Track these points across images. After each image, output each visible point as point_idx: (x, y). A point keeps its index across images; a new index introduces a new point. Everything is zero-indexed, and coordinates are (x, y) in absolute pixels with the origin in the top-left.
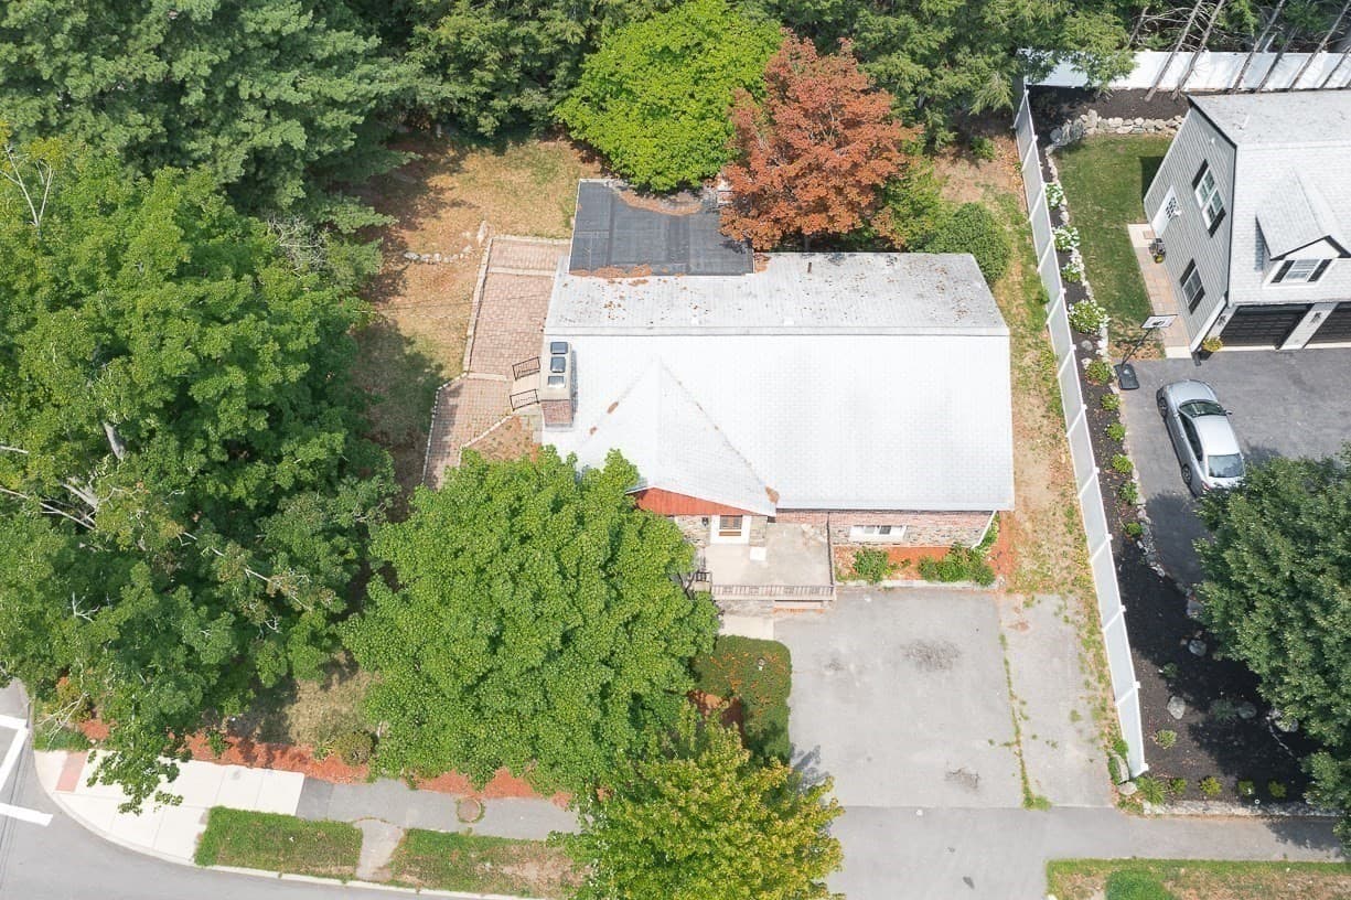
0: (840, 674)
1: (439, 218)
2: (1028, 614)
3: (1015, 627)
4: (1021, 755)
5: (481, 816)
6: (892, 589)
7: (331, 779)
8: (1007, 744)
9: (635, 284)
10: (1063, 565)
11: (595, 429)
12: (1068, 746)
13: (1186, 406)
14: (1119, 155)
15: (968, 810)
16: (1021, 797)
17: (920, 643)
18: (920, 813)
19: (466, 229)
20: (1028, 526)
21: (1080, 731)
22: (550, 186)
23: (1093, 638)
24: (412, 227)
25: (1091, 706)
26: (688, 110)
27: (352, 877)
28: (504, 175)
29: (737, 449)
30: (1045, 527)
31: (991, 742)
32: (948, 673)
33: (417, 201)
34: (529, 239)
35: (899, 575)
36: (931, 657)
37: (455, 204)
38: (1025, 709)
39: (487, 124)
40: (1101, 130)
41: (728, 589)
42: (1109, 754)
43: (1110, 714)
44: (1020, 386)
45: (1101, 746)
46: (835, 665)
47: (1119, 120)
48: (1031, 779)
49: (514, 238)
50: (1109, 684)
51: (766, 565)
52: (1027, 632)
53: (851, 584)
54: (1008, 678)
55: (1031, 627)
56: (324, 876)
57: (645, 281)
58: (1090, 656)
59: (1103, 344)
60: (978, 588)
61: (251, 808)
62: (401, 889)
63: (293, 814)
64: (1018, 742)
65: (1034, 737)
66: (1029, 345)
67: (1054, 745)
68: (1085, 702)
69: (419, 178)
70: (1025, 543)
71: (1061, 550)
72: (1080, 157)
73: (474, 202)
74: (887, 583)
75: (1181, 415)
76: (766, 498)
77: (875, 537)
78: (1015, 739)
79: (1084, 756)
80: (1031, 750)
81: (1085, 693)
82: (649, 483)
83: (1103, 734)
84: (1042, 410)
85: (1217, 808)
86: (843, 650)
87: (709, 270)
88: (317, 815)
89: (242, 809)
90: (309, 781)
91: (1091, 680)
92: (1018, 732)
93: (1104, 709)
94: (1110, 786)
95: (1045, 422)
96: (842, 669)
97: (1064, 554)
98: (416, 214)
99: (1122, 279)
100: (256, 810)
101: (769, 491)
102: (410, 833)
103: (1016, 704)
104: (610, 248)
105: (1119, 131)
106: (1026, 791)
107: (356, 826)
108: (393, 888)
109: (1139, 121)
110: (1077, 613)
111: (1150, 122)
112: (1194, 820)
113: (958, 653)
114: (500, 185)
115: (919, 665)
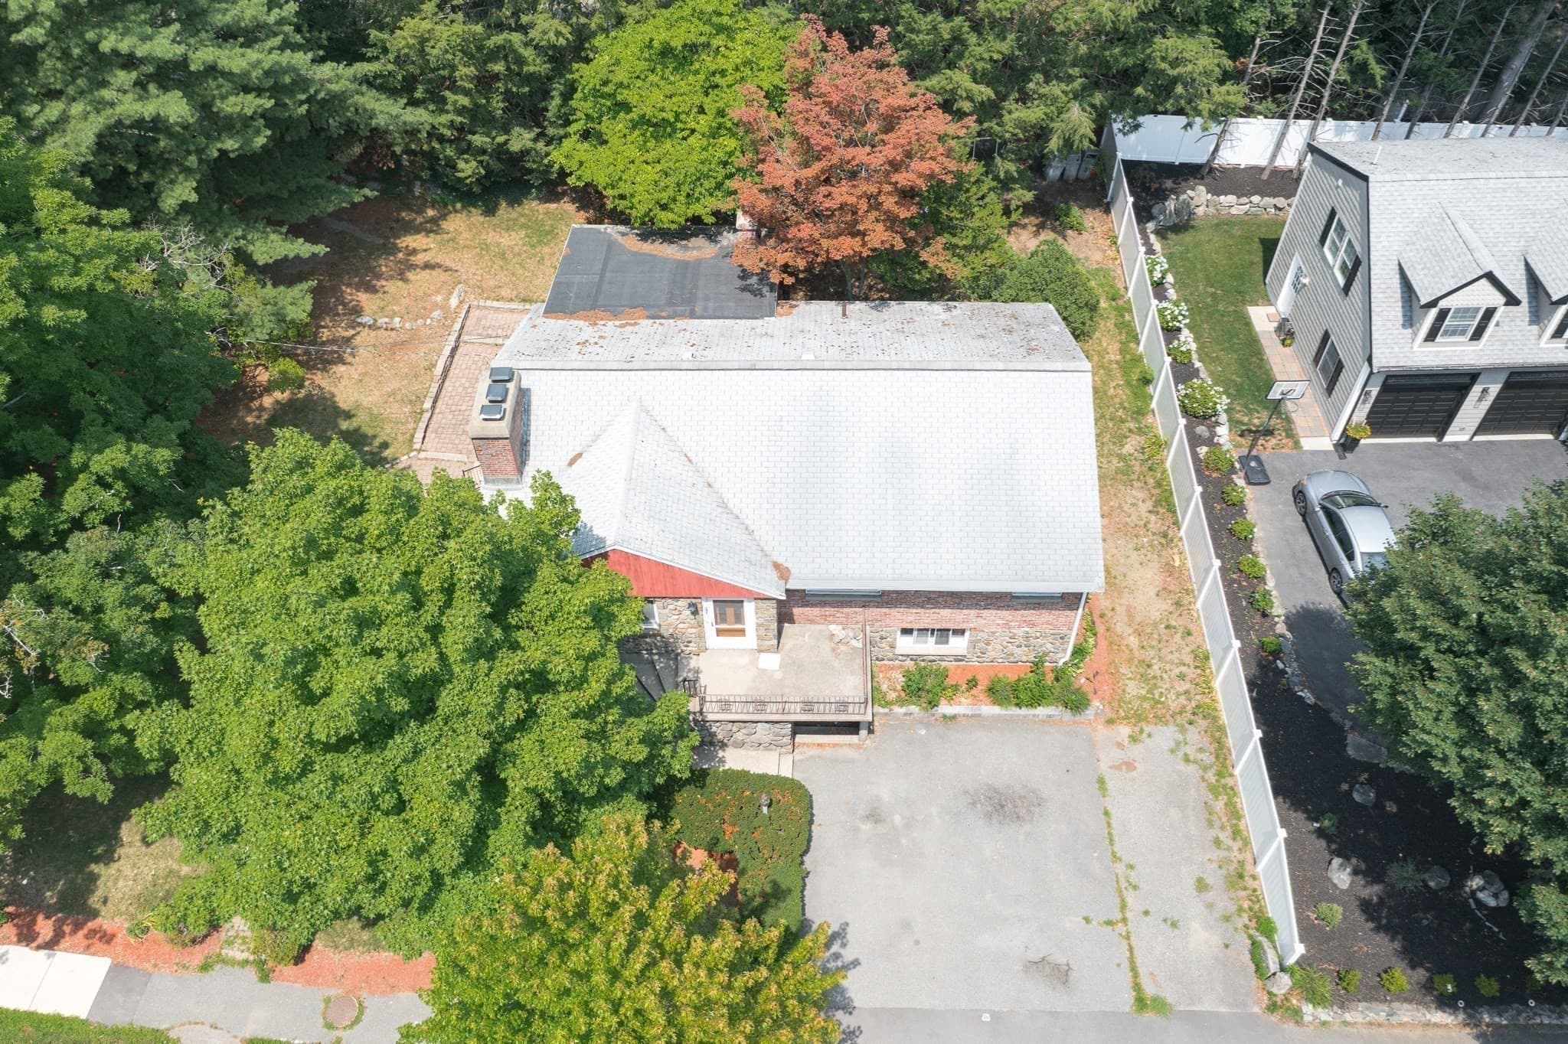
0: (881, 829)
2: (1135, 752)
3: (1118, 768)
4: (1128, 938)
5: (357, 1021)
6: (954, 717)
7: (148, 966)
8: (1109, 923)
9: (622, 326)
10: (1181, 690)
12: (1195, 925)
13: (1329, 497)
14: (1234, 237)
15: (1054, 1014)
16: (1129, 996)
17: (990, 787)
18: (986, 1018)
19: (438, 292)
20: (1133, 641)
21: (1210, 906)
23: (1223, 781)
24: (372, 289)
25: (1223, 872)
26: (697, 127)
28: (491, 237)
29: (736, 511)
30: (1154, 643)
31: (1087, 920)
32: (1027, 827)
33: (382, 262)
34: (513, 305)
35: (963, 700)
36: (1006, 806)
37: (427, 266)
38: (1133, 876)
39: (467, 168)
40: (1211, 210)
41: (725, 704)
42: (1250, 937)
43: (1250, 883)
44: (1119, 476)
45: (1240, 925)
46: (874, 816)
47: (1231, 199)
48: (1143, 971)
49: (496, 304)
50: (1246, 842)
51: (779, 675)
52: (1134, 773)
53: (899, 710)
54: (1110, 834)
55: (1140, 767)
57: (636, 324)
58: (1219, 805)
59: (1223, 431)
60: (1067, 715)
61: (23, 1006)
63: (83, 1016)
64: (1124, 920)
65: (1146, 913)
66: (1130, 431)
67: (1174, 925)
68: (1215, 866)
69: (388, 238)
70: (1130, 661)
71: (1177, 671)
72: (1188, 237)
73: (453, 265)
74: (944, 708)
75: (1324, 508)
76: (773, 575)
77: (929, 647)
78: (1119, 916)
79: (1216, 940)
80: (1141, 928)
81: (1216, 854)
82: (608, 543)
83: (1240, 910)
84: (1149, 504)
85: (1407, 1013)
86: (885, 795)
87: (718, 314)
88: (118, 1017)
89: (12, 1008)
90: (116, 971)
91: (1222, 836)
92: (1123, 907)
93: (1241, 876)
94: (1255, 982)
95: (1153, 518)
96: (884, 821)
97: (1182, 677)
98: (379, 276)
99: (1243, 363)
100: (32, 1009)
101: (777, 566)
103: (1120, 868)
104: (598, 292)
105: (1234, 211)
106: (1137, 987)
107: (172, 1035)
109: (1256, 199)
110: (1201, 750)
111: (1269, 201)
112: (1374, 1030)
113: (1040, 802)
114: (485, 247)
115: (989, 816)
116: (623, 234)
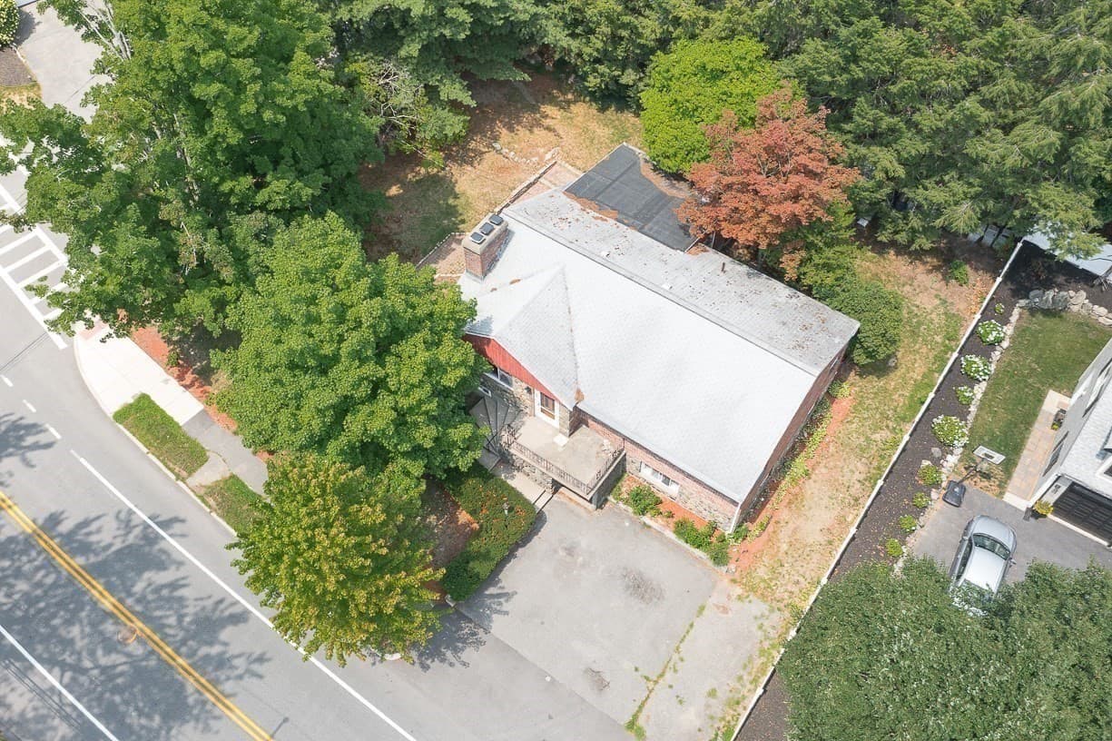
0: (568, 559)
1: (531, 131)
2: (735, 605)
3: (718, 607)
4: (650, 692)
6: (649, 527)
7: (216, 419)
8: (647, 678)
9: (596, 218)
10: (790, 589)
11: (495, 289)
12: (692, 709)
13: (982, 537)
15: (583, 700)
16: (628, 718)
17: (640, 574)
18: (548, 679)
19: (544, 146)
20: (785, 547)
21: (708, 706)
23: (771, 651)
24: (511, 129)
25: (731, 695)
26: (706, 119)
27: (183, 480)
28: (593, 126)
29: (576, 352)
30: (796, 555)
31: (636, 669)
32: (643, 606)
33: (526, 115)
35: (660, 521)
36: (640, 587)
37: (548, 129)
38: (680, 666)
39: (593, 82)
40: (1084, 312)
41: (522, 449)
42: (717, 735)
43: (739, 709)
44: (857, 450)
45: (716, 726)
46: (570, 551)
47: (1103, 311)
48: (645, 711)
49: (570, 167)
51: (560, 450)
52: (725, 615)
53: (621, 505)
54: (685, 636)
55: (730, 615)
56: (170, 469)
57: (606, 220)
58: (758, 661)
59: (952, 460)
60: (710, 563)
61: (162, 407)
62: (203, 505)
63: (181, 424)
64: (656, 682)
65: (671, 687)
66: (887, 427)
67: (681, 702)
68: (728, 689)
69: (538, 102)
70: (773, 556)
71: (796, 578)
72: (1050, 323)
73: (561, 133)
74: (646, 519)
75: (971, 541)
76: (573, 394)
77: (657, 482)
78: (655, 679)
79: (698, 724)
80: (661, 691)
81: (733, 684)
82: (493, 334)
83: (723, 719)
84: (862, 477)
86: (584, 544)
87: (655, 236)
88: (193, 434)
89: (158, 404)
90: (204, 412)
91: (745, 677)
92: (662, 675)
93: (738, 703)
95: (858, 485)
96: (573, 556)
98: (519, 123)
99: (1012, 425)
100: (165, 409)
101: (579, 392)
102: (233, 477)
103: (675, 657)
104: (603, 191)
105: (1101, 320)
106: (635, 717)
107: (208, 454)
108: (199, 501)
110: (774, 627)
113: (661, 597)
114: (586, 130)
115: (628, 587)
116: (646, 161)
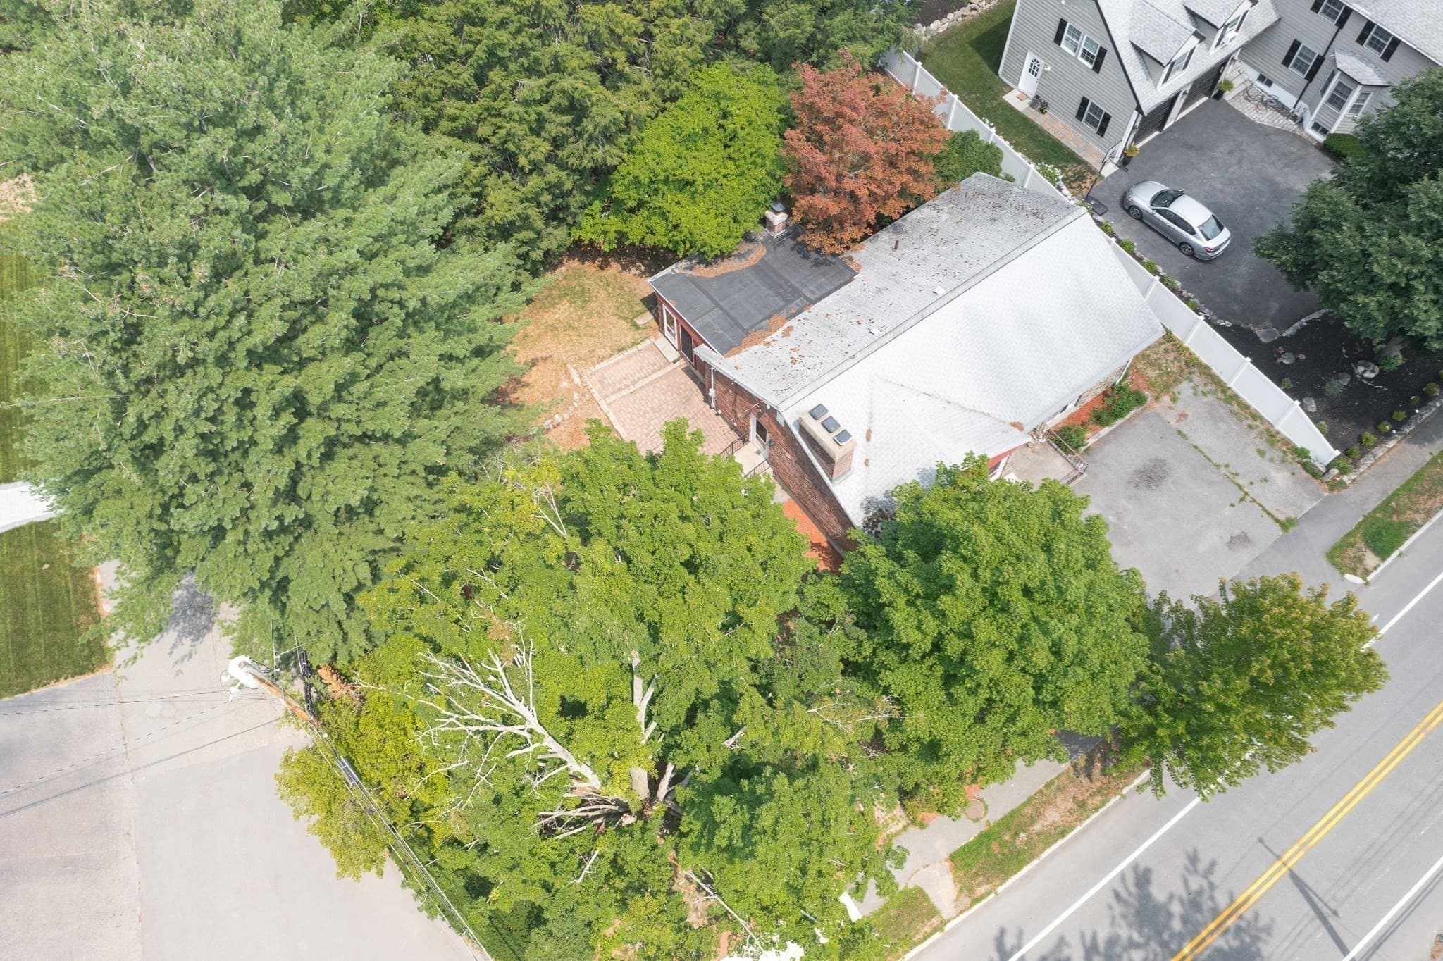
1: (527, 385)
2: (1180, 406)
3: (1180, 420)
4: (1254, 501)
5: (986, 807)
6: (1091, 447)
8: (1242, 500)
9: (785, 334)
10: (1172, 359)
11: (867, 461)
12: (1273, 474)
13: (1155, 200)
14: (953, 50)
15: (1258, 559)
16: (1277, 527)
17: (1137, 472)
19: (559, 380)
21: (1272, 460)
22: (594, 305)
23: (1227, 394)
25: (1264, 439)
27: (944, 923)
28: (548, 318)
29: (973, 409)
31: (1232, 505)
32: (1169, 480)
34: (616, 358)
35: (1088, 435)
36: (1151, 476)
37: (534, 363)
38: (1231, 469)
40: (928, 37)
42: (1299, 462)
43: (1279, 437)
45: (1291, 460)
47: (937, 23)
48: (1273, 511)
49: (603, 364)
50: (1261, 418)
52: (1189, 418)
54: (1205, 456)
55: (1188, 412)
56: (925, 939)
57: (789, 328)
58: (1235, 407)
60: (1141, 410)
62: (984, 901)
64: (1246, 494)
65: (1252, 483)
67: (1266, 480)
68: (1259, 439)
73: (544, 354)
74: (1084, 446)
75: (1158, 211)
76: (1017, 431)
78: (1243, 493)
79: (1286, 474)
80: (1255, 491)
81: (1254, 433)
83: (1285, 452)
85: (1380, 451)
87: (825, 291)
91: (1250, 423)
92: (1240, 488)
94: (1316, 482)
97: (1166, 351)
101: (1014, 425)
102: (952, 858)
103: (1223, 470)
104: (733, 319)
105: (940, 31)
106: (1277, 521)
107: (911, 886)
108: (978, 905)
109: (950, 16)
110: (1206, 385)
111: (958, 13)
112: (1373, 468)
113: (1163, 462)
114: (553, 328)
115: (1149, 486)
116: (691, 268)
